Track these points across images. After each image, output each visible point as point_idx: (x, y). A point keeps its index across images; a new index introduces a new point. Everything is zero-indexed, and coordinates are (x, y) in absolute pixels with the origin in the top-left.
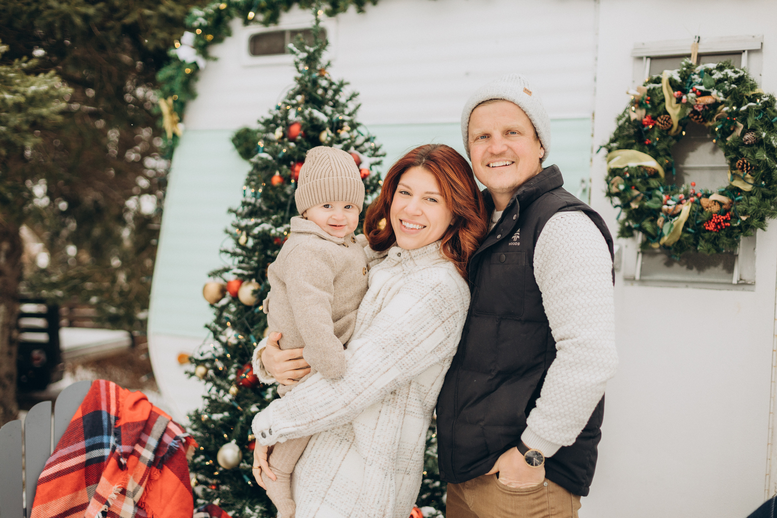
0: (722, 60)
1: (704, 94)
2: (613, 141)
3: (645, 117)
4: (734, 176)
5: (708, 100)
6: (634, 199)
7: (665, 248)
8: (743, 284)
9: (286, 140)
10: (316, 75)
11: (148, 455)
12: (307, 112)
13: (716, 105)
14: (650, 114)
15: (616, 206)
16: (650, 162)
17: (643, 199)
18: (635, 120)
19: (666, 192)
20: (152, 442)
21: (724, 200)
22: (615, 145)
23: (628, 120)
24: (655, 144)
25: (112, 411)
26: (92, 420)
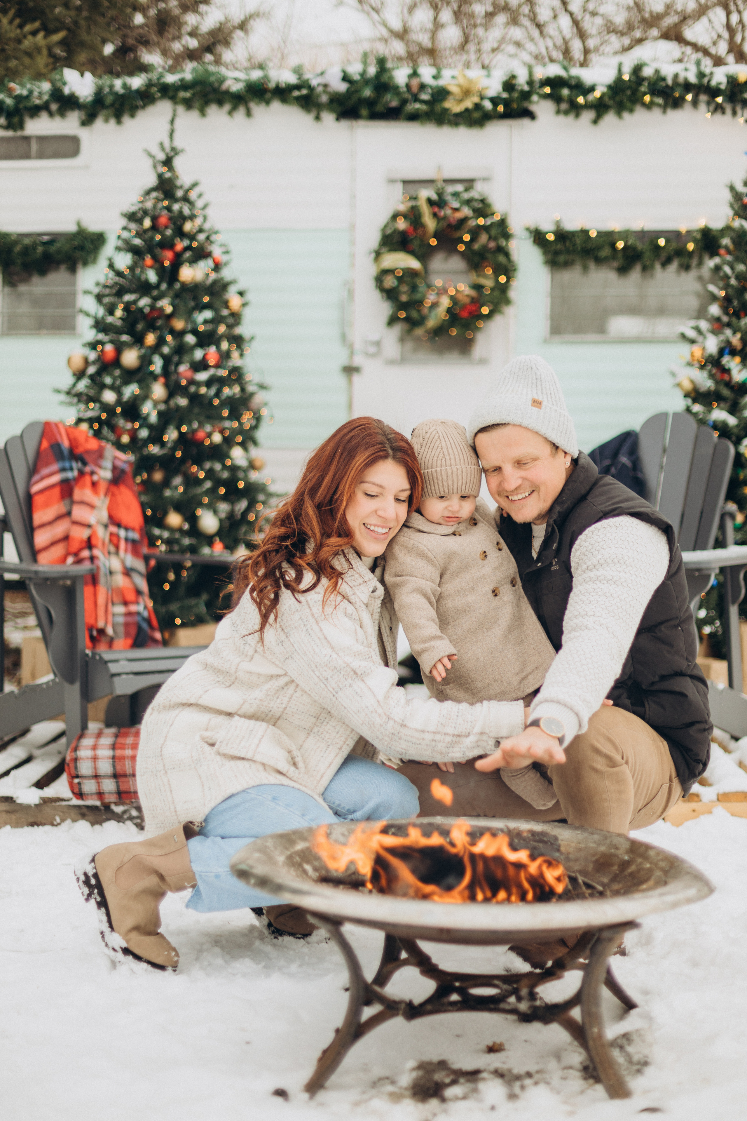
0: (466, 184)
1: (456, 210)
2: (380, 246)
3: (409, 226)
4: (478, 276)
5: (459, 215)
6: (403, 294)
7: (428, 332)
8: (483, 361)
9: (159, 227)
11: (107, 474)
12: (176, 207)
13: (465, 220)
14: (412, 225)
15: (386, 300)
16: (414, 264)
17: (410, 293)
18: (401, 229)
20: (108, 464)
21: (473, 293)
22: (383, 250)
23: (395, 229)
24: (417, 248)
25: (66, 444)
26: (56, 449)
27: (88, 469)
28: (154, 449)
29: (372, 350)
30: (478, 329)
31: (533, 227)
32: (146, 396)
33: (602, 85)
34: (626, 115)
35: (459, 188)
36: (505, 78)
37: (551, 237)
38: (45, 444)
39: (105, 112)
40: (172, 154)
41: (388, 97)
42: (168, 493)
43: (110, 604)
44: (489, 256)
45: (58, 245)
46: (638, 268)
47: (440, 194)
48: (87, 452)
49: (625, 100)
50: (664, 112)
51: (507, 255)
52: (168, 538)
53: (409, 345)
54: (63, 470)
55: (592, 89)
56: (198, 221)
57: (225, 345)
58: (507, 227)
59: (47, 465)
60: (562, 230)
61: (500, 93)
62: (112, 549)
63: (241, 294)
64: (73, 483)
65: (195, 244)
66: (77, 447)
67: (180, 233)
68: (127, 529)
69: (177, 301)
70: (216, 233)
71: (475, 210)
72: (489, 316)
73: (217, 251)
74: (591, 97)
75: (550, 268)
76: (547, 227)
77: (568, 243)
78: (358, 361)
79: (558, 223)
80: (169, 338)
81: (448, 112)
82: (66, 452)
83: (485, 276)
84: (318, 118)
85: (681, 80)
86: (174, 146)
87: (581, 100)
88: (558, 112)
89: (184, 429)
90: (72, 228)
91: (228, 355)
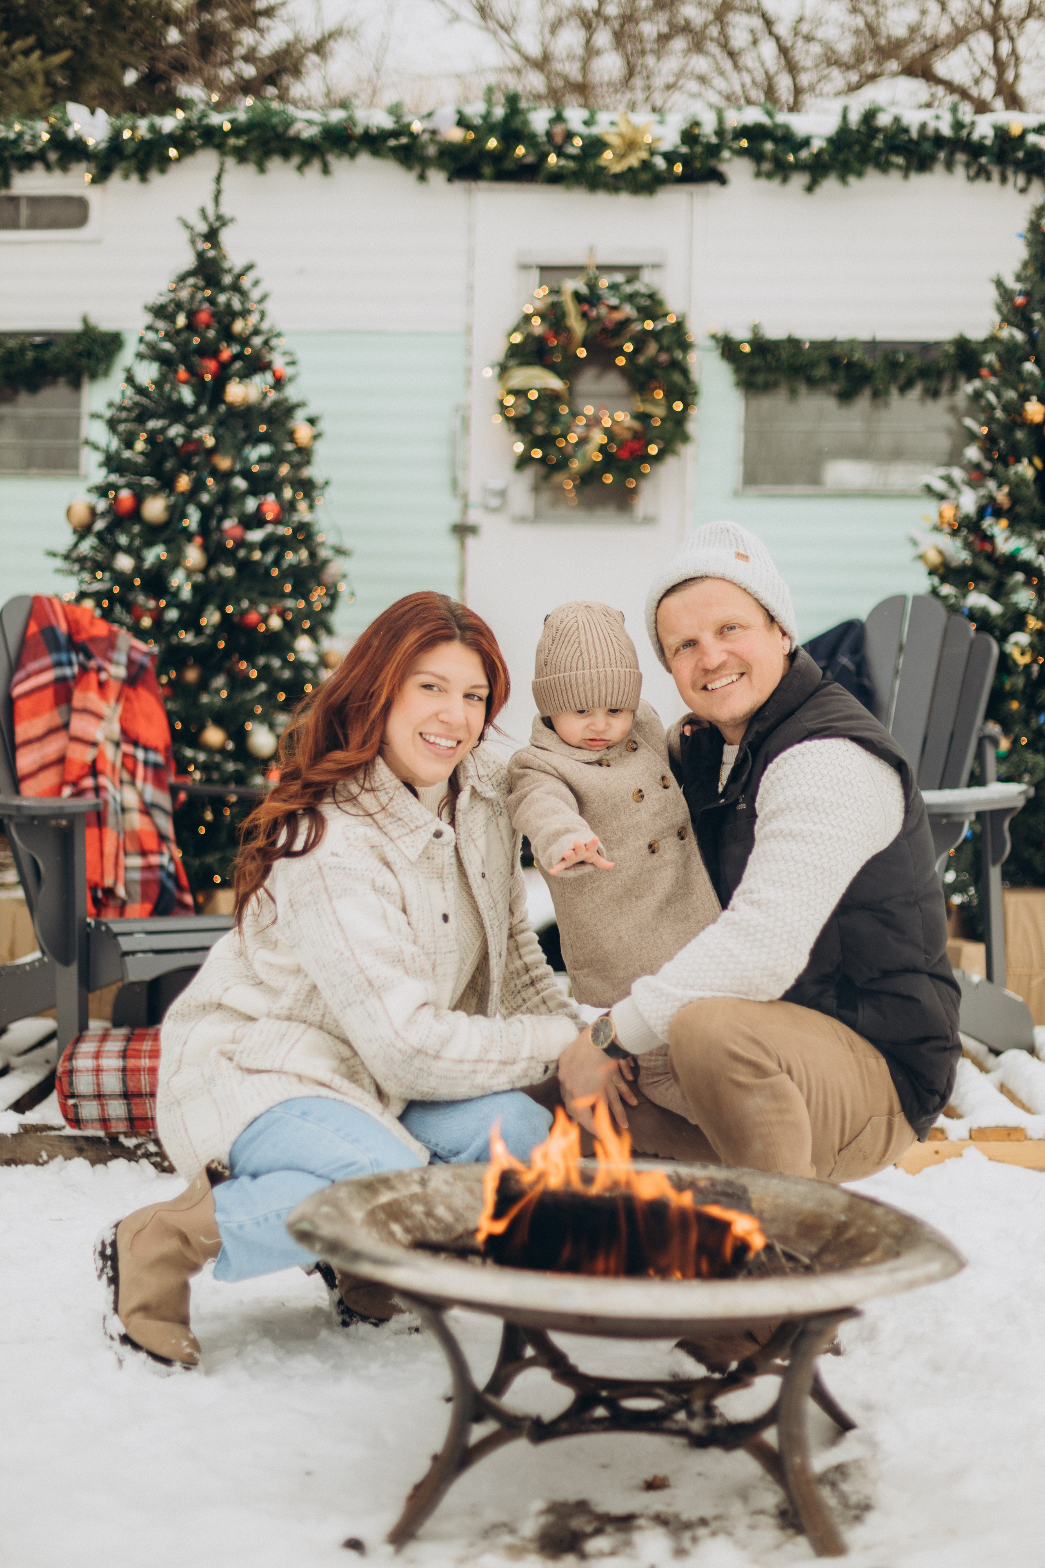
0: (630, 274)
1: (614, 308)
2: (506, 359)
3: (549, 332)
4: (643, 401)
5: (617, 316)
6: (538, 423)
7: (573, 478)
8: (649, 521)
9: (198, 327)
11: (119, 672)
12: (222, 298)
13: (626, 322)
14: (553, 329)
16: (555, 383)
17: (548, 423)
18: (538, 334)
20: (121, 657)
21: (636, 425)
22: (512, 363)
23: (529, 335)
24: (559, 363)
25: (63, 627)
26: (49, 634)
27: (93, 664)
28: (187, 637)
29: (494, 502)
30: (643, 475)
31: (720, 333)
32: (176, 562)
33: (820, 137)
34: (852, 180)
35: (619, 278)
36: (685, 126)
37: (747, 349)
38: (33, 628)
39: (124, 164)
40: (218, 224)
41: (520, 150)
42: (205, 699)
43: (121, 854)
44: (659, 372)
45: (55, 350)
46: (867, 393)
47: (592, 286)
48: (93, 639)
49: (852, 160)
50: (906, 176)
51: (685, 372)
52: (204, 762)
53: (546, 496)
54: (59, 664)
55: (806, 142)
56: (253, 319)
57: (288, 493)
58: (686, 334)
59: (36, 657)
60: (761, 338)
61: (677, 147)
62: (126, 776)
63: (312, 421)
64: (72, 683)
65: (248, 351)
66: (78, 632)
67: (227, 335)
68: (146, 749)
69: (221, 431)
70: (278, 335)
71: (640, 309)
72: (658, 458)
73: (278, 362)
74: (804, 154)
75: (743, 392)
76: (741, 333)
77: (769, 357)
78: (474, 517)
79: (755, 329)
80: (210, 482)
81: (606, 171)
82: (63, 639)
83: (654, 402)
84: (422, 177)
85: (930, 131)
86: (220, 213)
87: (791, 158)
88: (758, 174)
89: (230, 609)
90: (76, 326)
91: (292, 506)
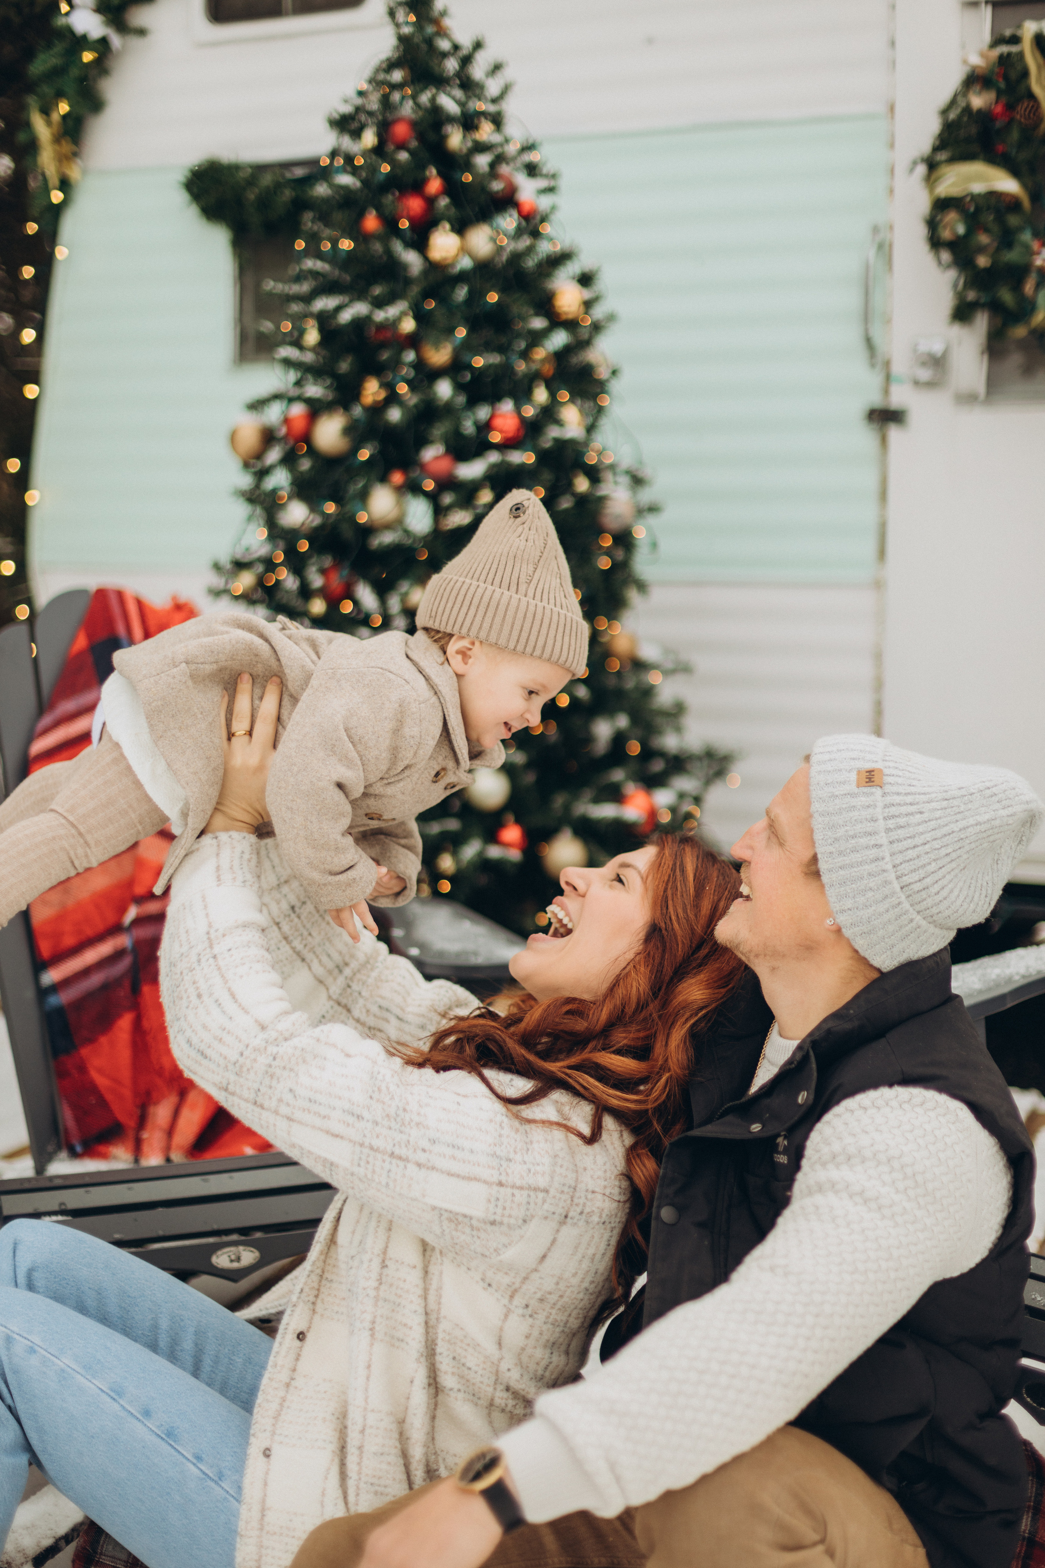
2: (936, 149)
3: (997, 102)
6: (981, 250)
7: (1037, 335)
9: (391, 147)
10: (430, 29)
12: (425, 98)
14: (1004, 100)
15: (948, 267)
16: (1008, 185)
17: (998, 250)
18: (979, 111)
19: (1036, 235)
22: (942, 156)
23: (967, 109)
24: (1014, 152)
29: (925, 374)
38: (82, 640)
57: (541, 395)
63: (585, 280)
65: (467, 179)
67: (436, 156)
69: (431, 305)
73: (528, 190)
78: (899, 397)
80: (403, 389)
91: (549, 414)
